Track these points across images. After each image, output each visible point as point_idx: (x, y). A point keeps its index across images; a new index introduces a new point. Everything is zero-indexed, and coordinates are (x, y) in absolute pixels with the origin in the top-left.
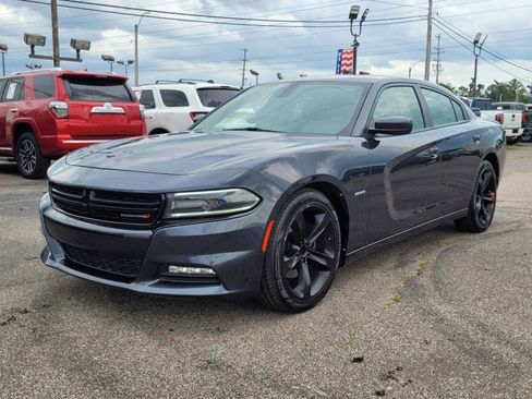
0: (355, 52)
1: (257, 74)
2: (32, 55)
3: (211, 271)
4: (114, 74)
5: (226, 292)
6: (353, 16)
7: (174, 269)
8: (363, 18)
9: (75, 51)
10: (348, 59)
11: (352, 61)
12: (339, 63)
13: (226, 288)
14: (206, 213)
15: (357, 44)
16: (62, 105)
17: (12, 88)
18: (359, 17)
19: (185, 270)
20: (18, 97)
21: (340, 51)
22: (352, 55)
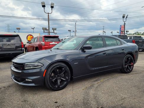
0: (124, 26)
1: (105, 32)
2: (44, 32)
3: (31, 80)
4: (56, 35)
5: (35, 85)
6: (123, 17)
7: (27, 80)
8: (127, 17)
9: (53, 31)
10: (123, 28)
11: (124, 28)
12: (120, 29)
13: (35, 84)
14: (32, 68)
15: (125, 24)
16: (44, 43)
17: (36, 39)
18: (125, 17)
19: (28, 80)
20: (37, 41)
21: (121, 26)
22: (124, 27)
